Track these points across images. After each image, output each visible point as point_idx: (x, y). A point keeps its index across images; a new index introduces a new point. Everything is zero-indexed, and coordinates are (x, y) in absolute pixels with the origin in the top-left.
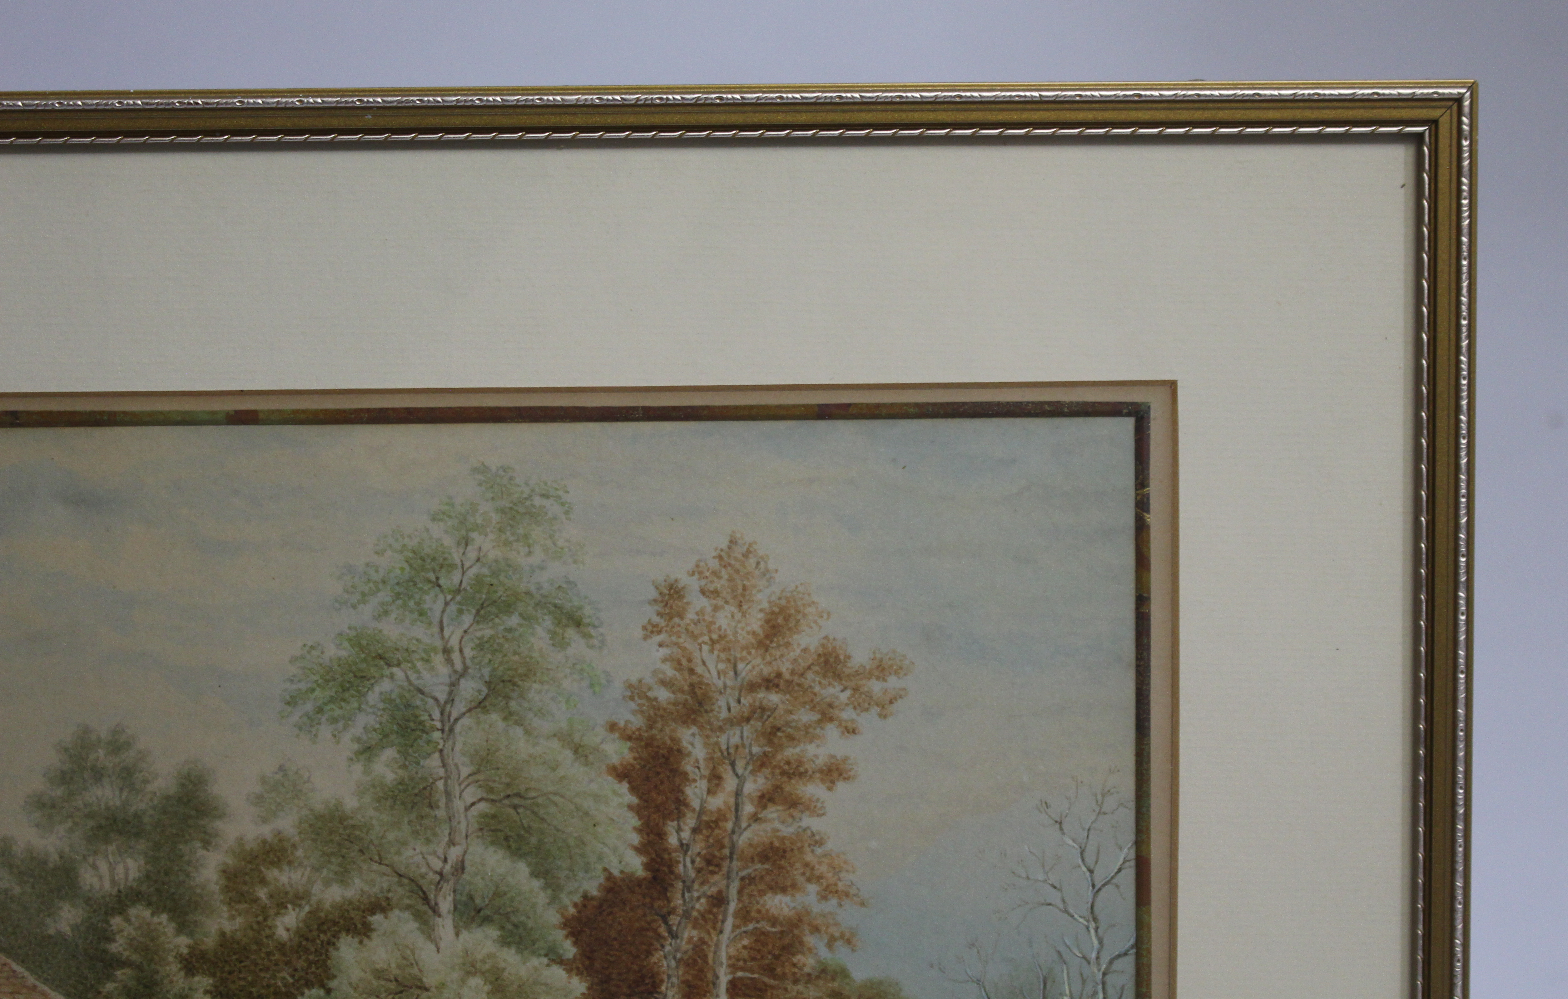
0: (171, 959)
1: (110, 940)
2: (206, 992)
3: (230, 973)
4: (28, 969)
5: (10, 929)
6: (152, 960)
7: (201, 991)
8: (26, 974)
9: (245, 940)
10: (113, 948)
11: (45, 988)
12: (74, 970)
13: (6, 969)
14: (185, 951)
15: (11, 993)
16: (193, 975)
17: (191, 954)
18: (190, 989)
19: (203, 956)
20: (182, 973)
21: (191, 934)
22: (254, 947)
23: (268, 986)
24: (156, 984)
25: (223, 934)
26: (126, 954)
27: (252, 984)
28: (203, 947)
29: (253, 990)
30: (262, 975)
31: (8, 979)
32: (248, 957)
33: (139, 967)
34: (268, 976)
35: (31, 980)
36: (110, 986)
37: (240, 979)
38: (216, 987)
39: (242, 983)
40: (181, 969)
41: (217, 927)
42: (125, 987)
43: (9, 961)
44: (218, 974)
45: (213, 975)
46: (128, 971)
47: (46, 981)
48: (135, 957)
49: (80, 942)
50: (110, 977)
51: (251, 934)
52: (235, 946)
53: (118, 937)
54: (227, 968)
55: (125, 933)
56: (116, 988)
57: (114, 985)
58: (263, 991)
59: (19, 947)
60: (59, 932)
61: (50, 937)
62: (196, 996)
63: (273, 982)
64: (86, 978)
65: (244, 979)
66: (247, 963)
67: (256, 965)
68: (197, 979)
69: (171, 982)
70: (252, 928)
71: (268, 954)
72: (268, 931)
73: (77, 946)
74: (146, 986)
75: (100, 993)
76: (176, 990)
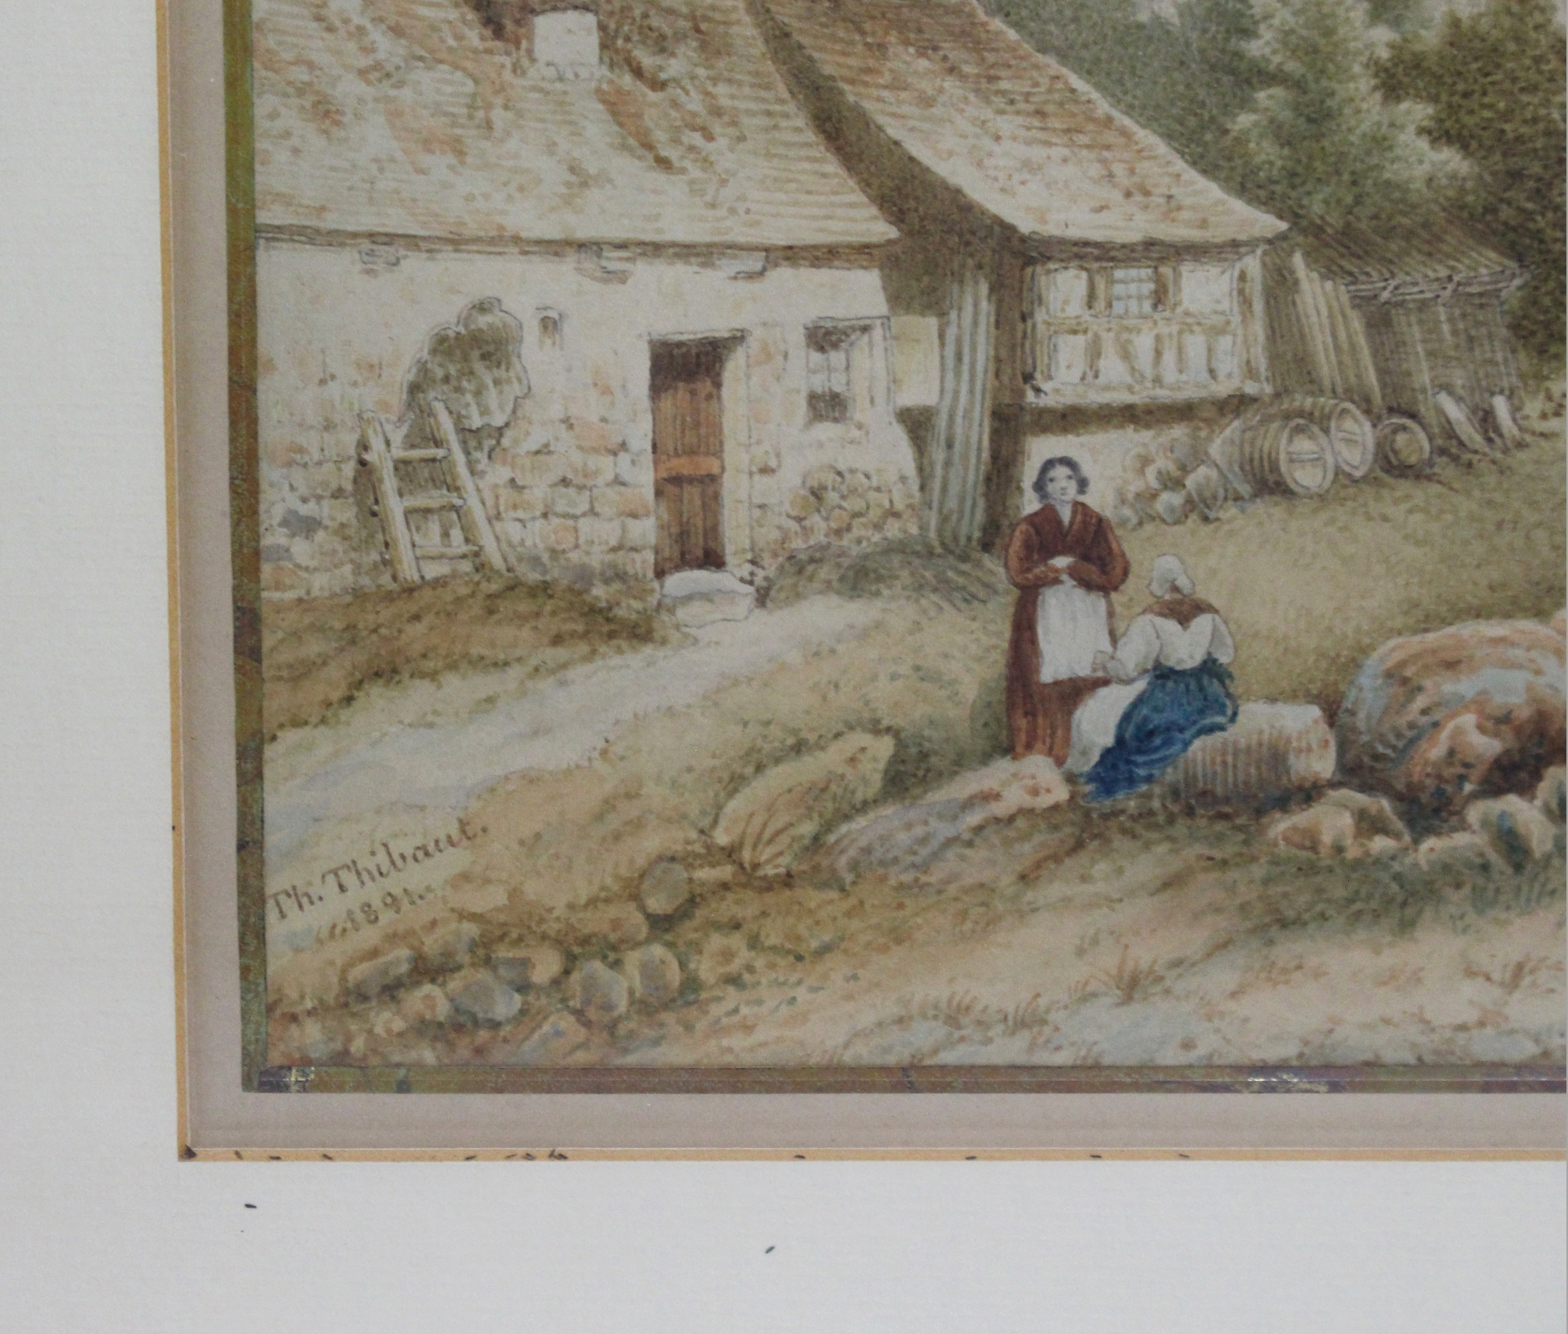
0: (1357, 69)
1: (1248, 33)
2: (1422, 131)
3: (1466, 95)
4: (1098, 86)
5: (1068, 12)
6: (1322, 71)
7: (1411, 128)
8: (1095, 95)
9: (1495, 33)
10: (1255, 48)
11: (1127, 122)
12: (1181, 88)
13: (1060, 85)
14: (1384, 54)
15: (1067, 131)
16: (1398, 99)
17: (1397, 60)
18: (1392, 125)
19: (1417, 64)
20: (1378, 96)
21: (1396, 23)
22: (1511, 47)
23: (1535, 120)
24: (1329, 115)
25: (1455, 23)
26: (1277, 59)
27: (1506, 116)
28: (1418, 47)
29: (1507, 127)
30: (1525, 98)
31: (1061, 104)
32: (1498, 66)
33: (1299, 85)
34: (1536, 100)
35: (1103, 106)
36: (1244, 120)
37: (1483, 106)
38: (1441, 121)
39: (1487, 114)
40: (1375, 88)
41: (1444, 8)
42: (1272, 121)
43: (1065, 71)
44: (1444, 97)
45: (1435, 99)
46: (1278, 91)
47: (1129, 110)
48: (1292, 67)
49: (1194, 35)
50: (1246, 104)
51: (1507, 22)
52: (1477, 44)
53: (1262, 28)
54: (1461, 87)
55: (1276, 22)
56: (1256, 124)
57: (1253, 117)
58: (1524, 130)
59: (1085, 46)
60: (1157, 19)
61: (1141, 27)
62: (1402, 138)
63: (1542, 112)
64: (1203, 105)
65: (1491, 106)
66: (1498, 77)
67: (1514, 80)
68: (1404, 106)
69: (1358, 111)
70: (1509, 12)
71: (1538, 60)
72: (1538, 18)
73: (1188, 44)
74: (1310, 120)
75: (1226, 132)
76: (1365, 127)
